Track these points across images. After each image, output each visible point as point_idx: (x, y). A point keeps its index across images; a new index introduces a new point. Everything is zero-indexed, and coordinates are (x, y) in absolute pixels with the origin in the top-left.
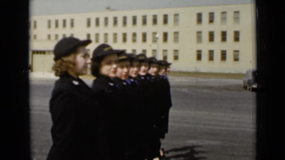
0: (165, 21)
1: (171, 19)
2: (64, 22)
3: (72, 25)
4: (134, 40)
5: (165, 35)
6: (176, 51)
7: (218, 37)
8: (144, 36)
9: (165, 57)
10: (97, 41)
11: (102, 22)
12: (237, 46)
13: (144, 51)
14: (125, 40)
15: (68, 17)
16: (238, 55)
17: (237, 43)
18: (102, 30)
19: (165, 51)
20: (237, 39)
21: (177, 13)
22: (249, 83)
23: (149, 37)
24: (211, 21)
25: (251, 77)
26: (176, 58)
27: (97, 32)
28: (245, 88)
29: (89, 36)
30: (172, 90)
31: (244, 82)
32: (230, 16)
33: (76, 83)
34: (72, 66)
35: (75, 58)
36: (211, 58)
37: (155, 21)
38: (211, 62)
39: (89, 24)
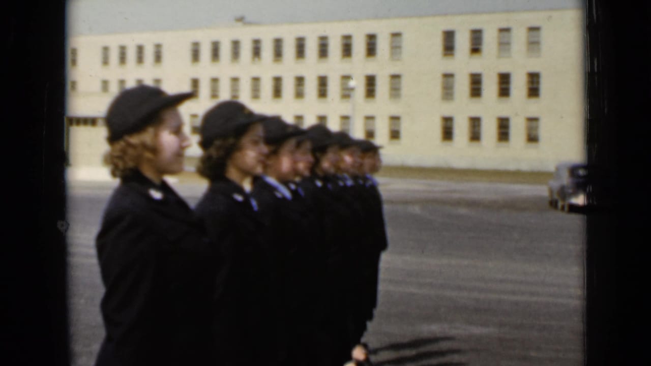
0: (371, 50)
1: (383, 45)
2: (140, 49)
3: (158, 58)
4: (299, 94)
5: (371, 82)
6: (395, 119)
7: (490, 87)
8: (323, 82)
9: (370, 134)
10: (214, 95)
11: (226, 51)
12: (533, 108)
13: (322, 118)
14: (277, 92)
15: (148, 40)
16: (537, 128)
17: (533, 100)
18: (225, 69)
19: (370, 118)
20: (534, 91)
21: (396, 30)
22: (563, 193)
23: (334, 87)
24: (476, 49)
25: (565, 180)
26: (395, 135)
27: (215, 74)
28: (553, 204)
29: (195, 83)
30: (386, 208)
31: (551, 191)
32: (519, 37)
33: (157, 195)
34: (148, 155)
35: (156, 135)
36: (475, 136)
37: (347, 50)
38: (475, 144)
39: (196, 55)
